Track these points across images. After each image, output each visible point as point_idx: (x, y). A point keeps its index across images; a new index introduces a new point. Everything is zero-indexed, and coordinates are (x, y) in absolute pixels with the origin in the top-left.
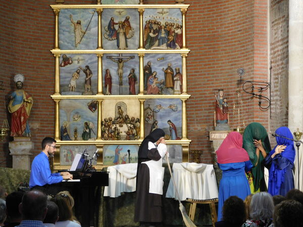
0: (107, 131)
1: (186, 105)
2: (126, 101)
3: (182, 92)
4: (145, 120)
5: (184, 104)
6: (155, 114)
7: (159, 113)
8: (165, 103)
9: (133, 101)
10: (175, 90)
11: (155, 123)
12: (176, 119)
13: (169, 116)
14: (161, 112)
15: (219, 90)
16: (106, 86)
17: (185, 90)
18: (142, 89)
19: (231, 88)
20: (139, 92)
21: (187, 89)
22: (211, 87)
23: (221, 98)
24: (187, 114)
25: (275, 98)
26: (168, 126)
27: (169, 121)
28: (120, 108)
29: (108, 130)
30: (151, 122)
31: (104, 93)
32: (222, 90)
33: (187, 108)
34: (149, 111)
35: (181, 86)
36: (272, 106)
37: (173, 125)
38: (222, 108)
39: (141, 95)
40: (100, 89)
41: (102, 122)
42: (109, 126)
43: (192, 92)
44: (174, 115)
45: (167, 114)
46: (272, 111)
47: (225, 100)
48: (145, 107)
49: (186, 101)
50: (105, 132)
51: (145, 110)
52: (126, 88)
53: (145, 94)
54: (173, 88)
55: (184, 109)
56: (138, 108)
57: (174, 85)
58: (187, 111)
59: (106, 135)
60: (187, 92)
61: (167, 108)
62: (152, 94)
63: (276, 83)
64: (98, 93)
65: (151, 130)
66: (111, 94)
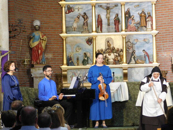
1: (156, 38)
2: (113, 37)
3: (152, 29)
4: (126, 50)
5: (154, 38)
8: (140, 37)
9: (118, 37)
10: (148, 28)
11: (134, 52)
12: (149, 49)
13: (143, 47)
14: (138, 44)
17: (154, 27)
18: (124, 28)
20: (122, 30)
21: (156, 27)
24: (156, 45)
26: (143, 54)
27: (144, 50)
28: (108, 42)
30: (131, 51)
31: (96, 31)
33: (156, 40)
34: (129, 44)
35: (152, 25)
37: (146, 53)
39: (123, 33)
40: (94, 29)
41: (96, 52)
43: (160, 29)
44: (147, 46)
45: (142, 45)
48: (126, 41)
49: (155, 36)
51: (126, 43)
52: (112, 28)
53: (126, 31)
54: (146, 27)
55: (154, 41)
56: (121, 42)
57: (146, 24)
58: (156, 43)
60: (156, 29)
62: (131, 31)
64: (92, 32)
65: (131, 57)
66: (102, 32)
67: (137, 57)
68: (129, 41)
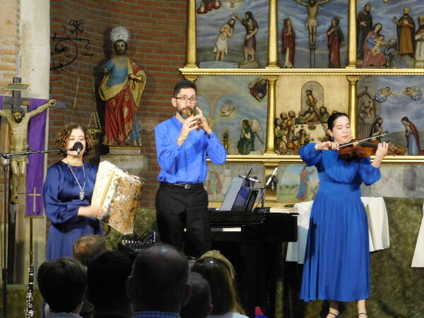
0: (284, 138)
2: (322, 81)
4: (357, 117)
6: (378, 105)
7: (384, 104)
8: (398, 83)
9: (336, 80)
10: (417, 58)
11: (377, 123)
12: (419, 115)
13: (404, 109)
14: (390, 102)
16: (284, 52)
18: (353, 57)
20: (347, 63)
26: (402, 128)
27: (405, 119)
28: (310, 93)
29: (288, 136)
30: (370, 120)
31: (280, 64)
34: (366, 99)
37: (412, 126)
39: (351, 69)
40: (273, 58)
41: (276, 120)
42: (289, 127)
44: (414, 106)
45: (402, 104)
48: (359, 92)
50: (281, 138)
51: (357, 97)
52: (323, 55)
53: (358, 67)
54: (412, 55)
56: (345, 94)
57: (414, 48)
59: (283, 145)
61: (400, 93)
62: (372, 66)
64: (268, 64)
66: (293, 66)
68: (366, 93)
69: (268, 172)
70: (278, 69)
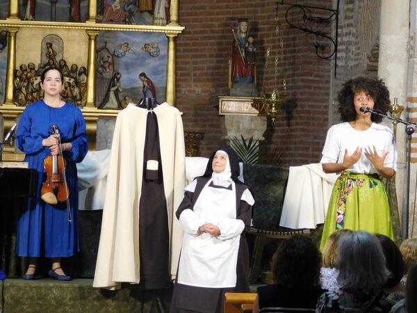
0: (23, 89)
1: (176, 45)
2: (63, 34)
3: (168, 21)
4: (96, 71)
5: (172, 45)
6: (116, 62)
7: (123, 60)
8: (137, 40)
9: (76, 34)
10: (156, 15)
11: (115, 78)
12: (156, 71)
13: (142, 65)
14: (128, 58)
15: (241, 20)
16: (25, 4)
17: (174, 17)
18: (93, 12)
19: (262, 18)
20: (87, 18)
21: (179, 15)
22: (223, 13)
23: (243, 36)
24: (176, 63)
25: (346, 39)
26: (140, 84)
27: (143, 75)
28: (50, 45)
29: (27, 88)
30: (108, 74)
31: (21, 15)
32: (246, 20)
33: (176, 50)
34: (105, 54)
35: (168, 10)
36: (339, 55)
37: (149, 81)
38: (243, 55)
39: (91, 24)
40: (14, 10)
41: (15, 72)
42: (28, 79)
43: (187, 21)
44: (152, 63)
45: (140, 60)
46: (340, 63)
47: (251, 40)
48: (101, 45)
49: (175, 39)
50: (20, 90)
51: (97, 51)
52: (63, 9)
53: (98, 21)
54: (151, 12)
55: (171, 53)
56: (84, 48)
57: (153, 6)
58: (176, 57)
59: (22, 97)
60: (179, 22)
61: (139, 49)
62: (111, 21)
63: (349, 10)
64: (9, 15)
65: (109, 91)
66: (34, 18)
67: (124, 90)
68: (105, 48)
69: (7, 124)
70: (18, 21)
